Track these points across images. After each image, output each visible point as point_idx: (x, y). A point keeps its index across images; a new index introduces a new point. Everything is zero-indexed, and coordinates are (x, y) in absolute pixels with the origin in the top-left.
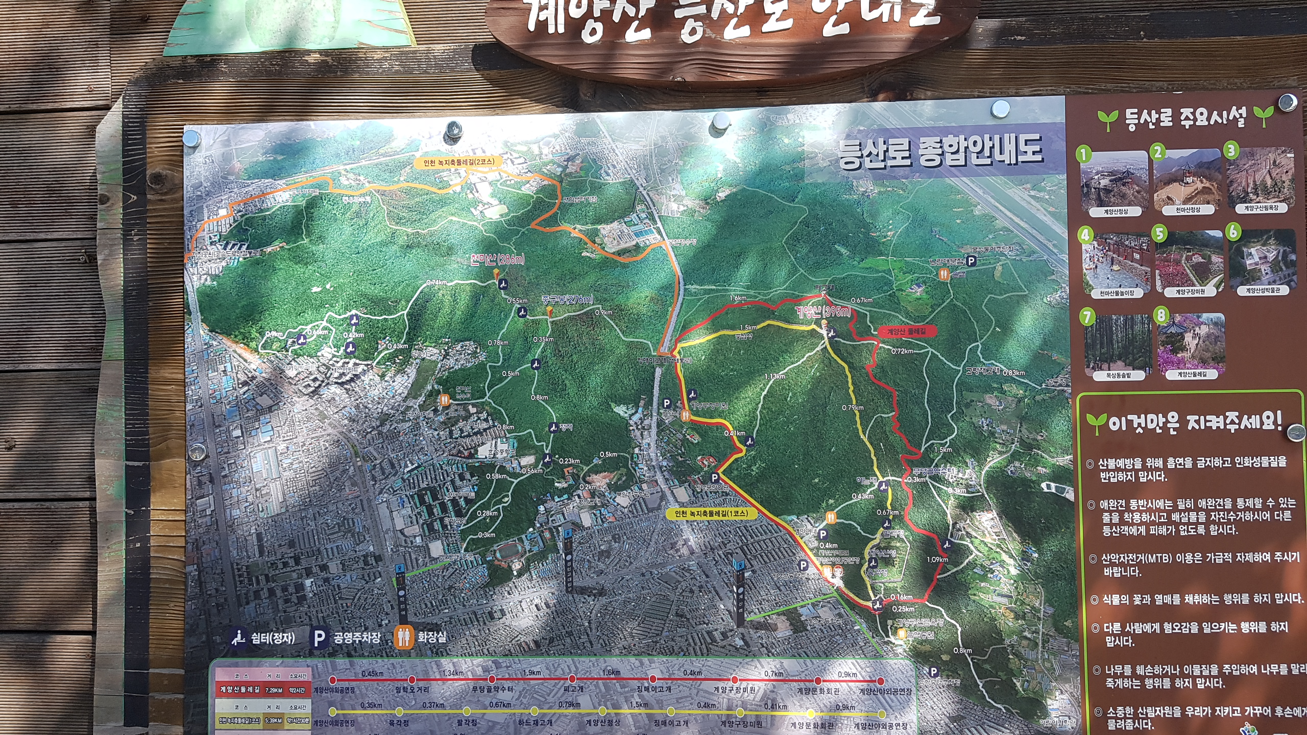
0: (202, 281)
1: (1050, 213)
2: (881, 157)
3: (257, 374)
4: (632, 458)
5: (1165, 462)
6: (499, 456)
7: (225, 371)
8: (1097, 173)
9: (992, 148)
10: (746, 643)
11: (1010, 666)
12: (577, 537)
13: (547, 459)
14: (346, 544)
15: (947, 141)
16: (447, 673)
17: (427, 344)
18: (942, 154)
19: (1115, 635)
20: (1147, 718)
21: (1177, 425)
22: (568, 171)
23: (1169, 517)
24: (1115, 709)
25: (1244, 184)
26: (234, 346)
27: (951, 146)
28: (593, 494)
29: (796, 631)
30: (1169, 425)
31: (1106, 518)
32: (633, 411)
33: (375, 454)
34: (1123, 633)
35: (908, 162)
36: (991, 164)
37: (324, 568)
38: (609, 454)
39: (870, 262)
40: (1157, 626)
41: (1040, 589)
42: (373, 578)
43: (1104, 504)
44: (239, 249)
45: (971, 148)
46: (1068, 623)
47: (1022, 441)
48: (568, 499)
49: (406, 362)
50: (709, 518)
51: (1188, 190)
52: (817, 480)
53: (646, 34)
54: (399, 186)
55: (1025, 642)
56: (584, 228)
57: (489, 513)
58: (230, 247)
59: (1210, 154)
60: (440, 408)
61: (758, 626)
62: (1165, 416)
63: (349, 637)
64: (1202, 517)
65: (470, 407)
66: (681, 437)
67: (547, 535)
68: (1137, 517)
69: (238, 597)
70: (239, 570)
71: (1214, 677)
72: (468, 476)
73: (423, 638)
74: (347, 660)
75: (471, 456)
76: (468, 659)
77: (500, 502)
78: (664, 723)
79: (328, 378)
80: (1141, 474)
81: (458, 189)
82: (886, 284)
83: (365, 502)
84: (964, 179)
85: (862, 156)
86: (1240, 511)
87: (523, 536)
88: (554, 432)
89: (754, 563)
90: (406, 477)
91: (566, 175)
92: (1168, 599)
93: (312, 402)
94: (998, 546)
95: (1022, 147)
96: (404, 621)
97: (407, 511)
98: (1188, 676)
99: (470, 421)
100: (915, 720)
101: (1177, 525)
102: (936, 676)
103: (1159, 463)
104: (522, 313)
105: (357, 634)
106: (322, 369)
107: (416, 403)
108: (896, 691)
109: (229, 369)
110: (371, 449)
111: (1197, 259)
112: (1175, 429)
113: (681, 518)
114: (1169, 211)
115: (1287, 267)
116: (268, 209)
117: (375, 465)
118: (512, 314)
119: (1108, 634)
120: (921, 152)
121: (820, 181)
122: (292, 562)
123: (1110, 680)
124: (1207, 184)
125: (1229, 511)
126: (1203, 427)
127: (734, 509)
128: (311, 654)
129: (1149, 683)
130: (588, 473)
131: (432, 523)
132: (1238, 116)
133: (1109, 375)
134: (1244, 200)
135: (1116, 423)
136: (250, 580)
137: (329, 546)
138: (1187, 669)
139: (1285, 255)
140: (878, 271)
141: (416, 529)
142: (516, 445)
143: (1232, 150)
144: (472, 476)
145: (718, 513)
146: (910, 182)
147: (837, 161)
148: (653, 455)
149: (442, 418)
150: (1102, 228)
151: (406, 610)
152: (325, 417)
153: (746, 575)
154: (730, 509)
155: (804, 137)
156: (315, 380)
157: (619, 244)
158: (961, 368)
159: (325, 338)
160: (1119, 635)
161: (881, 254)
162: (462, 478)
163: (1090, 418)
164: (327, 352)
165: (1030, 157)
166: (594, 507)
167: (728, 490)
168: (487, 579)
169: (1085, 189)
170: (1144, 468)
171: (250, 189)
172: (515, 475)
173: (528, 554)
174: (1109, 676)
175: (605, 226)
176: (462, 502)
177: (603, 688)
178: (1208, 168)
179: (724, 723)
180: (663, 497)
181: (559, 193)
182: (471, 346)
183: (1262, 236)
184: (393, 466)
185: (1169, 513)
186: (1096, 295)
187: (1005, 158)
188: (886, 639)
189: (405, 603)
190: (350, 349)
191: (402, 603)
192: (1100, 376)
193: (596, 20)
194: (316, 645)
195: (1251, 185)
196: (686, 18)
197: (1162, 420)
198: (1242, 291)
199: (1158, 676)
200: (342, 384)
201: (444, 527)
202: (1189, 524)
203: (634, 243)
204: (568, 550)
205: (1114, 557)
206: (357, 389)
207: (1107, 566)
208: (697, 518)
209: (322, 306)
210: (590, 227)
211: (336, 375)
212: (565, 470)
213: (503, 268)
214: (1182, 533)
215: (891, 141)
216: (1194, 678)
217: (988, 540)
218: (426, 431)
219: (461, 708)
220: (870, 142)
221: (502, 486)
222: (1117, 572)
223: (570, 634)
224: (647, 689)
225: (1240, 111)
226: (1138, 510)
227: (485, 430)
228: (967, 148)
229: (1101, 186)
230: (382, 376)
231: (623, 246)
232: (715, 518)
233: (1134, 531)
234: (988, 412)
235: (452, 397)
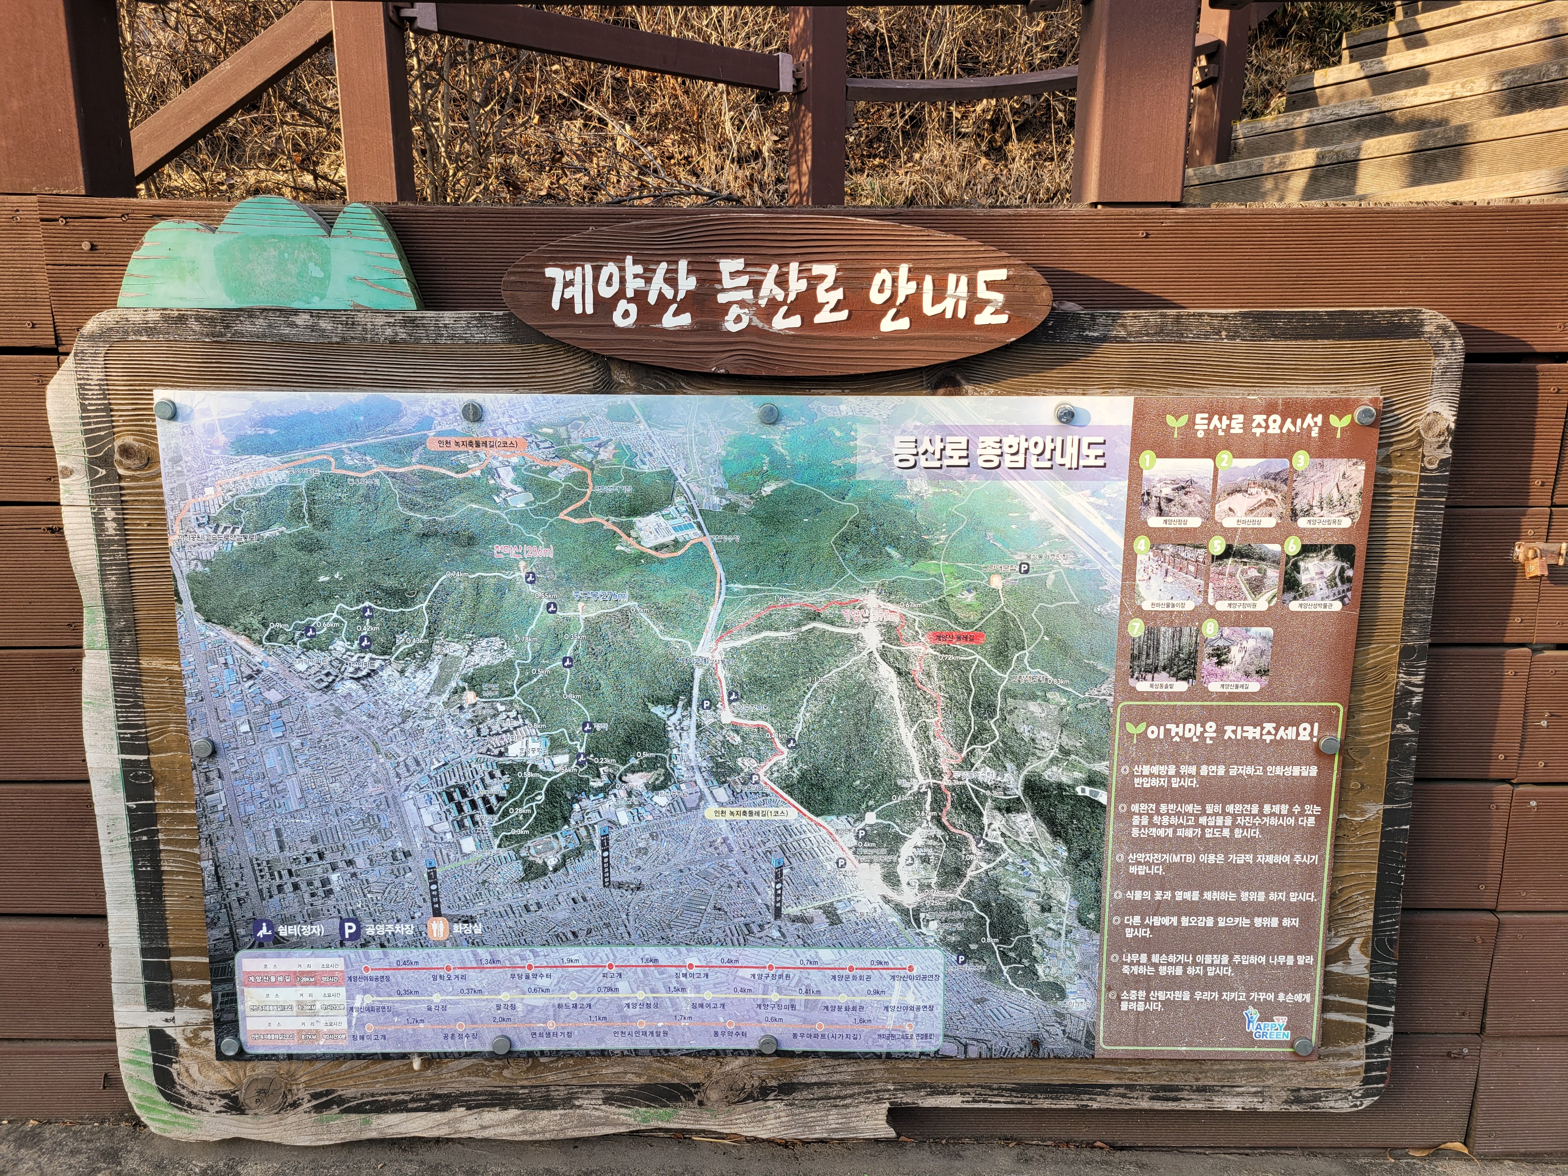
0: (192, 567)
1: (1107, 521)
2: (938, 456)
3: (263, 667)
4: (670, 758)
5: (1198, 769)
6: (531, 754)
7: (226, 664)
8: (1160, 481)
9: (1053, 450)
10: (783, 935)
11: (1034, 953)
12: (613, 836)
13: (582, 758)
14: (373, 839)
15: (1007, 441)
16: (484, 962)
17: (449, 639)
18: (1001, 455)
19: (1134, 927)
20: (1158, 1001)
21: (1214, 735)
22: (599, 458)
23: (1196, 820)
24: (1128, 992)
25: (1309, 496)
26: (234, 637)
27: (1011, 446)
28: (630, 794)
29: (832, 924)
30: (1206, 735)
31: (1136, 820)
32: (671, 712)
33: (399, 752)
34: (1143, 925)
35: (965, 462)
36: (1051, 468)
37: (350, 863)
38: (646, 755)
39: (921, 565)
40: (1175, 920)
41: (1068, 886)
42: (402, 872)
43: (1135, 808)
44: (233, 531)
45: (1032, 450)
46: (1092, 916)
47: (1061, 748)
48: (605, 797)
49: (427, 658)
50: (748, 818)
51: (1251, 502)
52: (858, 782)
53: (685, 319)
54: (410, 468)
55: (1050, 933)
56: (617, 520)
57: (521, 811)
58: (221, 529)
59: (1278, 465)
60: (466, 706)
61: (795, 920)
62: (1203, 726)
63: (381, 930)
64: (1229, 821)
65: (498, 705)
66: (722, 739)
67: (583, 832)
68: (1165, 820)
69: (260, 891)
70: (259, 865)
71: (1224, 966)
72: (498, 773)
73: (458, 928)
74: (381, 950)
75: (501, 754)
76: (505, 949)
77: (533, 799)
78: (702, 1006)
79: (342, 673)
80: (1173, 780)
81: (478, 473)
82: (936, 588)
83: (390, 800)
84: (1022, 482)
85: (917, 454)
86: (1266, 816)
87: (558, 834)
88: (588, 731)
89: (792, 860)
90: (432, 774)
91: (597, 462)
92: (1187, 895)
93: (326, 697)
94: (1031, 845)
95: (1085, 450)
96: (437, 913)
97: (436, 808)
98: (1199, 964)
99: (498, 719)
100: (941, 1003)
101: (1203, 828)
102: (963, 963)
103: (1193, 770)
104: (552, 608)
105: (390, 926)
106: (335, 663)
107: (439, 701)
108: (925, 977)
109: (230, 661)
110: (393, 745)
111: (1253, 573)
112: (1211, 738)
113: (721, 818)
114: (1229, 522)
115: (1343, 583)
116: (263, 490)
117: (398, 763)
118: (541, 609)
119: (1128, 926)
120: (979, 452)
121: (872, 479)
122: (315, 857)
123: (1126, 967)
124: (1271, 495)
125: (1254, 816)
126: (1239, 737)
127: (773, 809)
128: (342, 944)
129: (1163, 970)
130: (626, 772)
131: (462, 820)
132: (1312, 424)
133: (1152, 686)
134: (1307, 513)
135: (1153, 732)
136: (272, 874)
137: (354, 842)
138: (1199, 958)
139: (1342, 570)
140: (928, 576)
141: (445, 826)
142: (549, 744)
143: (1301, 460)
144: (503, 774)
145: (758, 813)
146: (967, 483)
147: (891, 458)
148: (692, 756)
149: (469, 716)
150: (1158, 539)
151: (439, 903)
152: (342, 713)
153: (785, 871)
154: (770, 809)
155: (856, 431)
156: (328, 674)
157: (656, 538)
158: (1007, 676)
159: (337, 630)
160: (1138, 927)
161: (933, 558)
162: (492, 776)
163: (1130, 727)
164: (340, 646)
165: (1092, 461)
166: (630, 806)
167: (768, 791)
168: (522, 874)
169: (1146, 498)
170: (1178, 774)
171: (240, 465)
172: (548, 774)
173: (563, 851)
174: (1126, 963)
175: (641, 519)
176: (493, 800)
177: (641, 975)
178: (1275, 479)
179: (759, 1006)
180: (702, 797)
181: (589, 481)
182: (497, 642)
183: (1321, 550)
184: (418, 763)
185: (1197, 817)
186: (1146, 606)
187: (1066, 461)
188: (918, 931)
189: (438, 896)
190: (365, 643)
191: (435, 898)
192: (1143, 686)
193: (630, 301)
194: (347, 936)
195: (1317, 498)
196: (730, 304)
197: (1199, 729)
198: (1294, 606)
199: (1172, 964)
200: (358, 679)
201: (475, 823)
202: (1215, 827)
203: (673, 538)
204: (605, 847)
205: (1141, 857)
206: (374, 685)
207: (1133, 864)
208: (737, 818)
209: (331, 596)
210: (624, 519)
211: (351, 669)
212: (601, 769)
213: (530, 561)
214: (1207, 836)
215: (949, 439)
216: (1205, 966)
217: (1021, 839)
218: (450, 727)
219: (499, 994)
220: (926, 440)
221: (534, 785)
222: (1142, 870)
223: (608, 925)
224: (685, 975)
225: (1315, 419)
226: (1168, 814)
227: (515, 728)
228: (1027, 449)
229: (1163, 495)
230: (402, 672)
231: (661, 540)
232: (755, 817)
233: (1161, 832)
234: (1031, 720)
235: (479, 694)
